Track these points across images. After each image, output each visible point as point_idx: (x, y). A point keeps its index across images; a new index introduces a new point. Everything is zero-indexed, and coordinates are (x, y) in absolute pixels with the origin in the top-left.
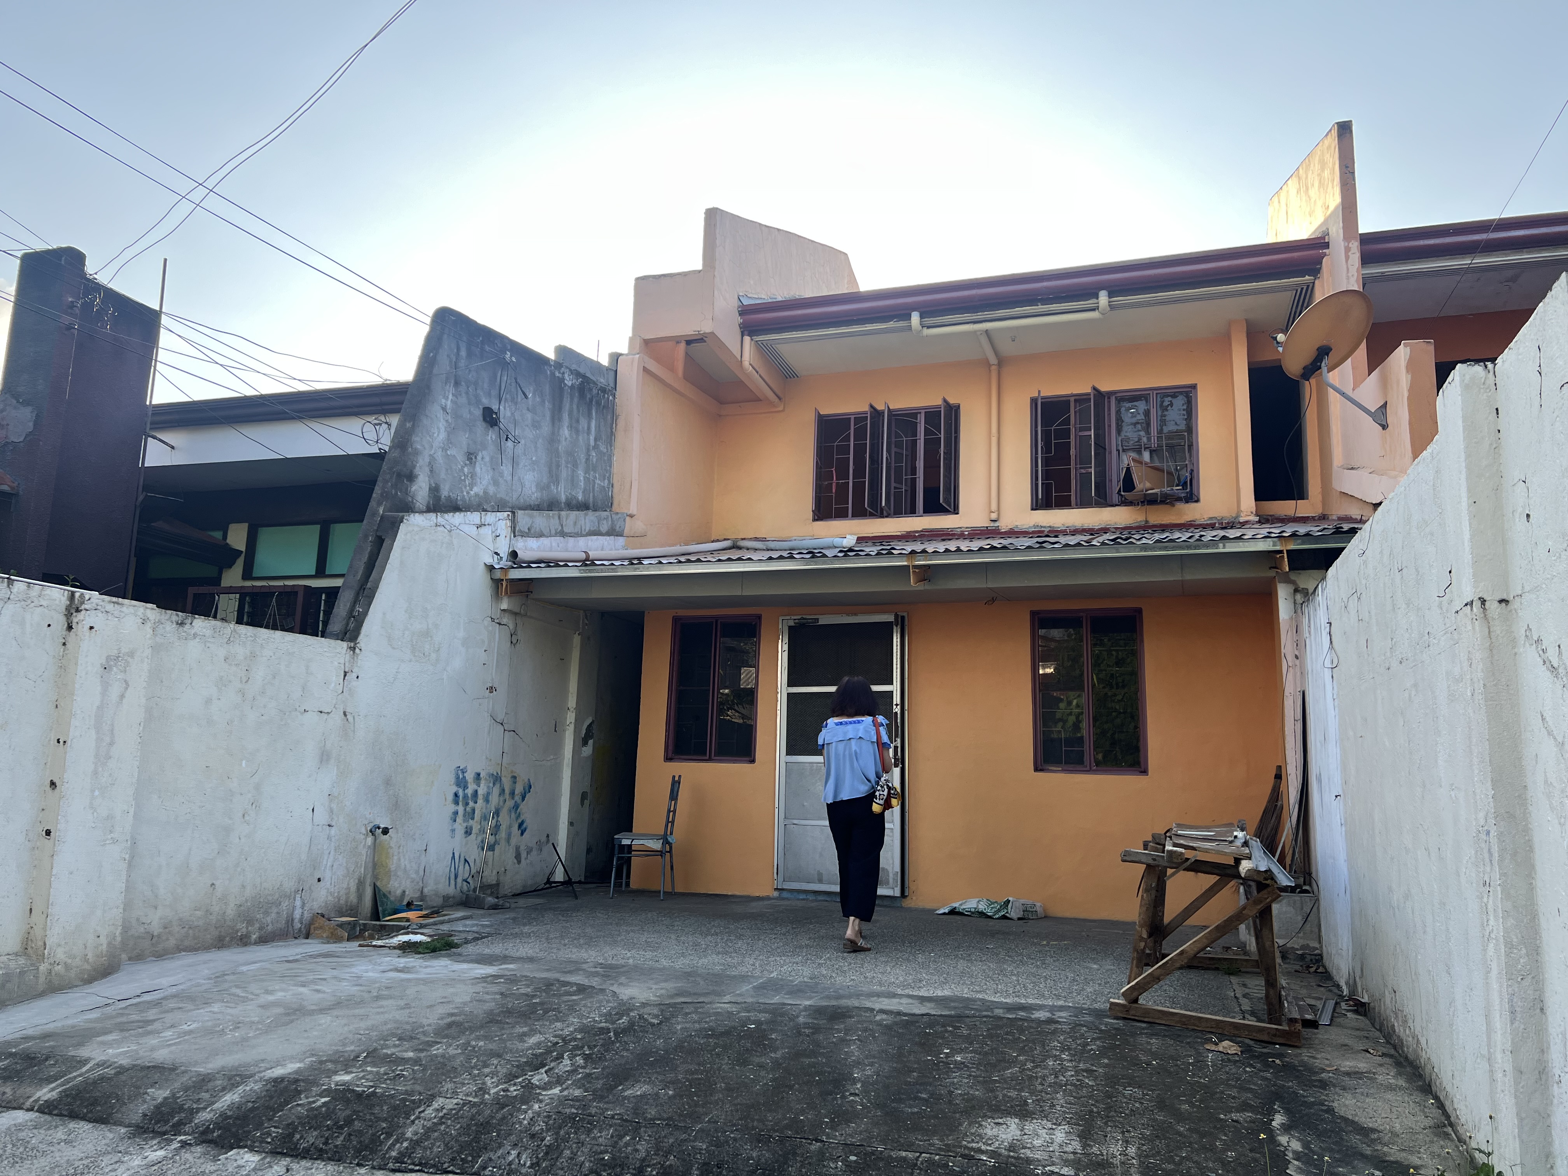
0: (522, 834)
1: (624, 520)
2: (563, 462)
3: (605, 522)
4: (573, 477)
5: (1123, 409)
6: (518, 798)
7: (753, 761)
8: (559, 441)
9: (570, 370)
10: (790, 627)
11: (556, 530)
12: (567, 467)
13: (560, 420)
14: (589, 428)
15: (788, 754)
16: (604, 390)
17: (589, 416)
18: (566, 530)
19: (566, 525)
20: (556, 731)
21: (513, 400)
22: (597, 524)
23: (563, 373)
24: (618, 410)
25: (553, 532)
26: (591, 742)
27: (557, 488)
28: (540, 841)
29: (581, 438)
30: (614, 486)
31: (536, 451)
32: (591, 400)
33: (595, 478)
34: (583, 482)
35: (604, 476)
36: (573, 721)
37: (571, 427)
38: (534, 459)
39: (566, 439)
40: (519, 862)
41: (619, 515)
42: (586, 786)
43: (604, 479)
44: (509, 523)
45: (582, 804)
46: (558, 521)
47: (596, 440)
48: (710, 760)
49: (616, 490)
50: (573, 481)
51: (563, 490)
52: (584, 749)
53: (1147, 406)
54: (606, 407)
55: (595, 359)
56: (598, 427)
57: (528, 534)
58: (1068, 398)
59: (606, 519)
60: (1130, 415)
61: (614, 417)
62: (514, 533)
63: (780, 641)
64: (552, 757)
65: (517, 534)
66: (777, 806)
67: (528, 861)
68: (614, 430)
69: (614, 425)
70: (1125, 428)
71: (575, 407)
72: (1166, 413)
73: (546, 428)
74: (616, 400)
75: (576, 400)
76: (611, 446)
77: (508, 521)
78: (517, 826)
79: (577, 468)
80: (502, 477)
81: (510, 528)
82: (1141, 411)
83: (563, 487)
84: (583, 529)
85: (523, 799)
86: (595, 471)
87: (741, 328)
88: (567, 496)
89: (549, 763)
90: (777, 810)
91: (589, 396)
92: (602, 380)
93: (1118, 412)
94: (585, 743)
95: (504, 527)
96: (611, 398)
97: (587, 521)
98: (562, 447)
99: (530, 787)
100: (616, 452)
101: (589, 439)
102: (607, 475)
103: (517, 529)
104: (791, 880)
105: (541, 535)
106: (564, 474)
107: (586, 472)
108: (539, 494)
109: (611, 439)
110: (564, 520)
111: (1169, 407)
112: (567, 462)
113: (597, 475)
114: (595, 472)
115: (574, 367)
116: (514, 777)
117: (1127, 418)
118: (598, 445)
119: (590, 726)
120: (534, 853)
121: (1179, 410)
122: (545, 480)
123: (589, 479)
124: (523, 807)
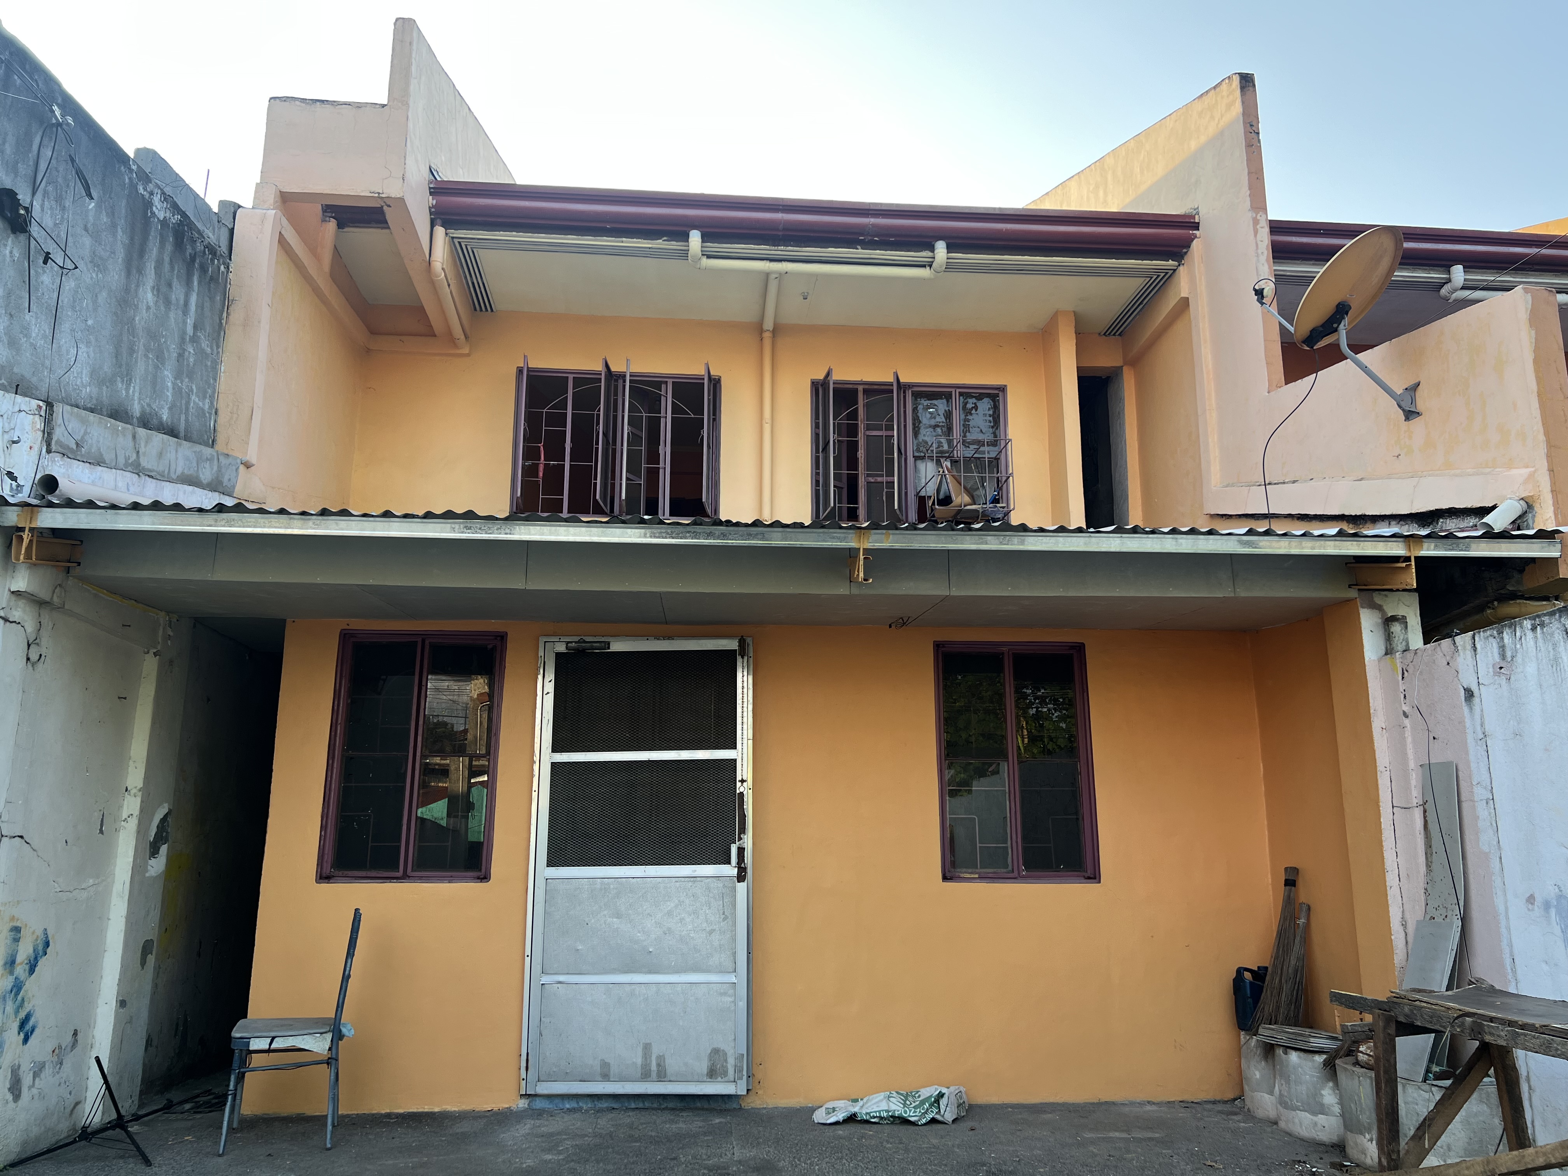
0: (26, 1040)
1: (237, 470)
2: (142, 347)
3: (207, 465)
4: (155, 377)
5: (920, 407)
6: (20, 970)
7: (485, 878)
8: (137, 307)
9: (163, 193)
10: (558, 655)
11: (127, 459)
12: (146, 356)
13: (140, 271)
14: (186, 304)
15: (550, 863)
16: (212, 250)
17: (188, 284)
18: (144, 463)
19: (144, 454)
20: (101, 832)
21: (59, 199)
22: (195, 464)
23: (152, 193)
24: (233, 292)
25: (121, 461)
26: (164, 849)
27: (127, 390)
28: (60, 1047)
29: (172, 315)
30: (220, 412)
31: (95, 310)
32: (193, 259)
33: (192, 391)
34: (171, 390)
35: (205, 392)
36: (136, 812)
37: (158, 290)
38: (90, 322)
39: (148, 308)
40: (17, 1097)
41: (230, 460)
42: (151, 930)
43: (205, 397)
44: (39, 424)
45: (143, 963)
46: (130, 444)
47: (195, 327)
48: (405, 877)
49: (222, 419)
50: (155, 384)
51: (137, 394)
52: (153, 862)
53: (948, 406)
54: (213, 279)
55: (202, 196)
56: (200, 307)
57: (72, 453)
58: (856, 387)
59: (210, 460)
60: (928, 416)
61: (226, 303)
62: (49, 445)
63: (540, 677)
64: (91, 881)
65: (54, 447)
66: (528, 952)
67: (35, 1091)
68: (224, 322)
69: (225, 315)
70: (923, 431)
71: (167, 259)
72: (969, 417)
73: (115, 276)
74: (231, 275)
75: (169, 248)
76: (218, 347)
77: (37, 418)
78: (16, 1025)
79: (163, 364)
80: (27, 336)
81: (40, 434)
82: (941, 412)
83: (137, 388)
84: (172, 470)
85: (32, 970)
86: (190, 376)
87: (431, 214)
88: (143, 407)
89: (84, 895)
90: (528, 960)
91: (189, 250)
92: (211, 235)
93: (915, 410)
94: (154, 851)
95: (28, 428)
96: (222, 268)
97: (180, 455)
98: (141, 318)
99: (47, 944)
100: (225, 358)
101: (185, 323)
102: (209, 391)
103: (55, 438)
104: (552, 1078)
105: (98, 462)
106: (141, 368)
107: (178, 375)
108: (95, 391)
109: (219, 334)
110: (143, 445)
111: (974, 410)
112: (148, 350)
113: (194, 387)
114: (191, 379)
115: (168, 190)
116: (17, 930)
117: (925, 419)
118: (199, 337)
119: (164, 820)
120: (48, 1071)
121: (985, 415)
122: (107, 368)
123: (180, 389)
124: (31, 986)
